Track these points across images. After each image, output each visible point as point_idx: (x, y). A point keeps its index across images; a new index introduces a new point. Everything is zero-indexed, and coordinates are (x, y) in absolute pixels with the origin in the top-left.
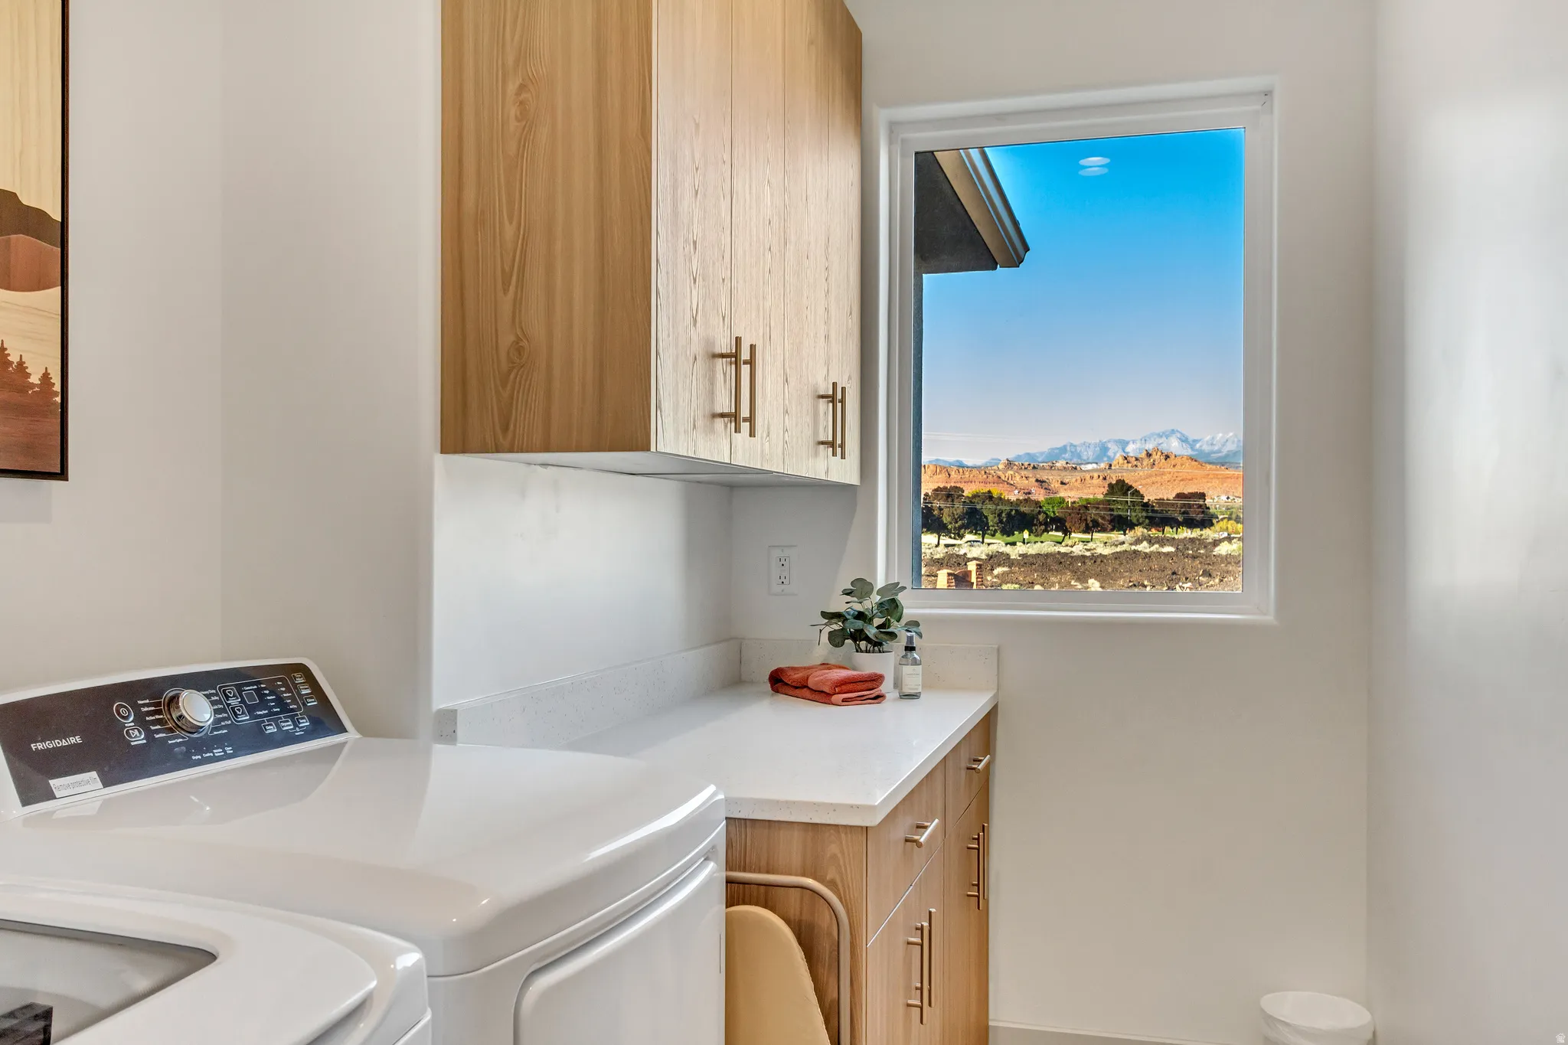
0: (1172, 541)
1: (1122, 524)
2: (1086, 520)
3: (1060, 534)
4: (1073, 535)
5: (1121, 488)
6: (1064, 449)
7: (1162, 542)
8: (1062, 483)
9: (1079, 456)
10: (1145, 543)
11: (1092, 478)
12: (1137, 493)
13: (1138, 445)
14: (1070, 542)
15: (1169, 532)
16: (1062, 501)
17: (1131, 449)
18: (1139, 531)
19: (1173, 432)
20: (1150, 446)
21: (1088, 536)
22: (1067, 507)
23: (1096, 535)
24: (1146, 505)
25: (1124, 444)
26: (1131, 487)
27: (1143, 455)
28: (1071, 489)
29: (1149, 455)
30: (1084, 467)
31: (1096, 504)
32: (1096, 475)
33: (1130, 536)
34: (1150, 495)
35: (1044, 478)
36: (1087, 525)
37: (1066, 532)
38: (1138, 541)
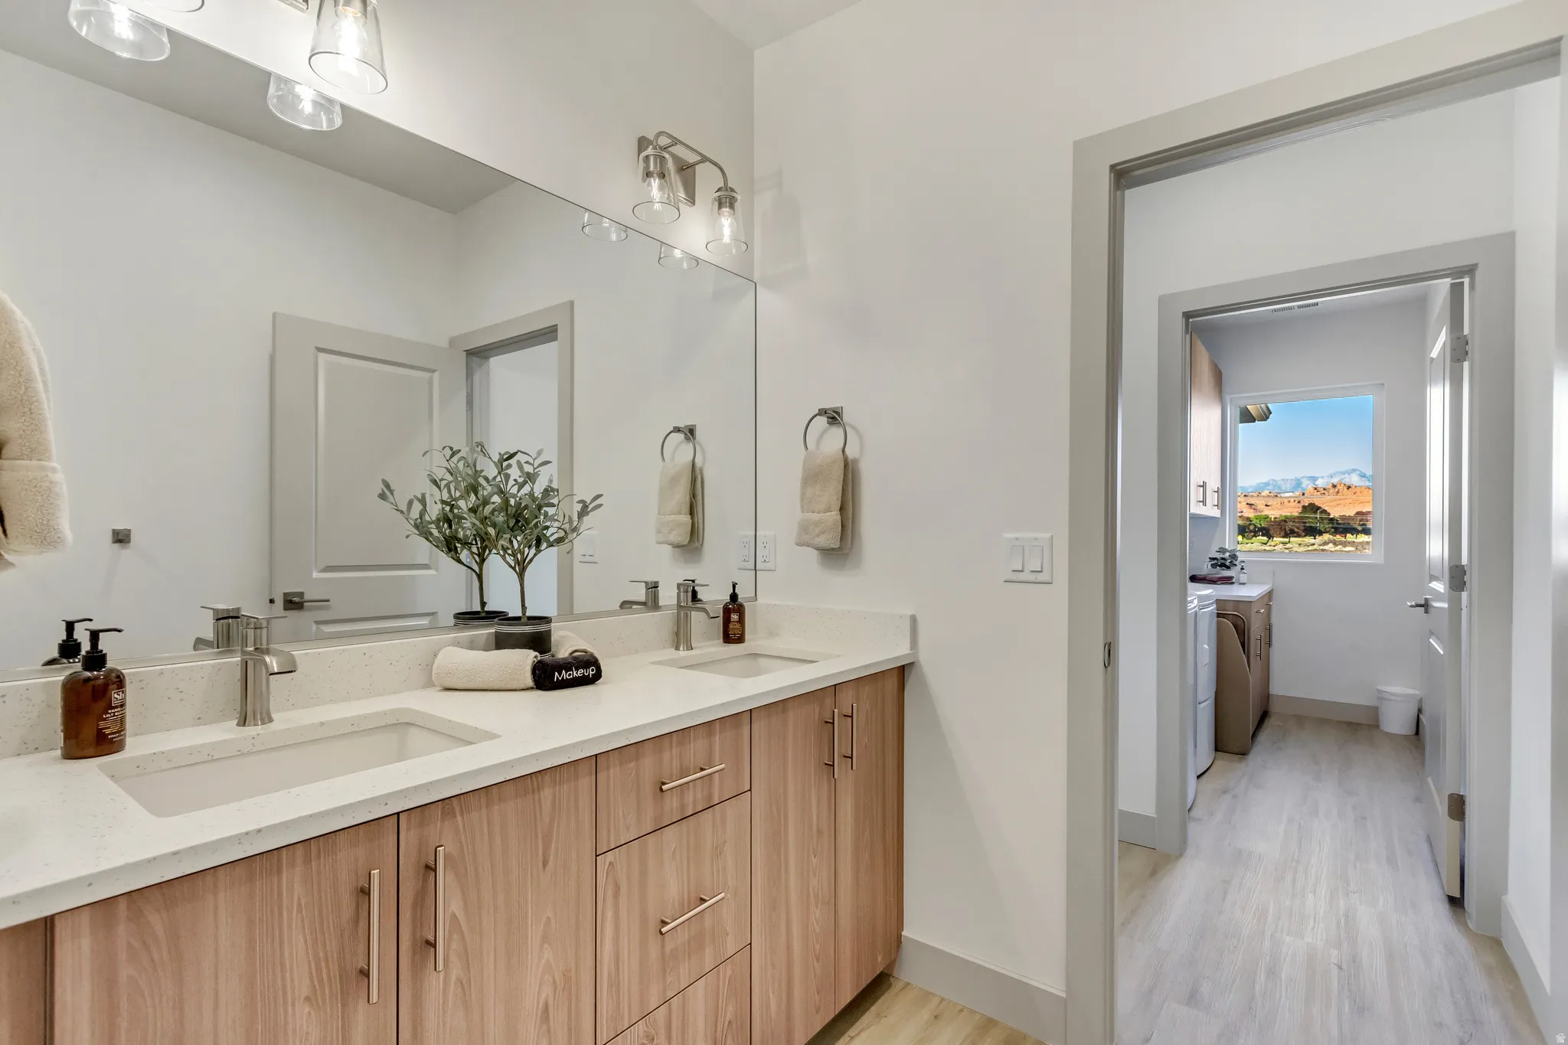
0: (1352, 544)
1: (1312, 532)
2: (1285, 529)
3: (1265, 538)
4: (1275, 539)
5: (1313, 508)
6: (1267, 484)
7: (1345, 544)
8: (1266, 505)
9: (1279, 488)
10: (1331, 545)
11: (1289, 502)
12: (1324, 511)
13: (1326, 480)
14: (1273, 544)
15: (1350, 537)
16: (1266, 517)
17: (1320, 483)
18: (1326, 537)
19: (1354, 470)
20: (1335, 481)
21: (1287, 540)
22: (1271, 521)
23: (1292, 539)
24: (1332, 520)
25: (1314, 479)
26: (1320, 508)
27: (1330, 486)
28: (1273, 509)
29: (1334, 486)
30: (1282, 495)
31: (1293, 519)
32: (1292, 500)
33: (1319, 539)
34: (1335, 513)
35: (1253, 502)
36: (1286, 532)
37: (1270, 537)
38: (1325, 543)
